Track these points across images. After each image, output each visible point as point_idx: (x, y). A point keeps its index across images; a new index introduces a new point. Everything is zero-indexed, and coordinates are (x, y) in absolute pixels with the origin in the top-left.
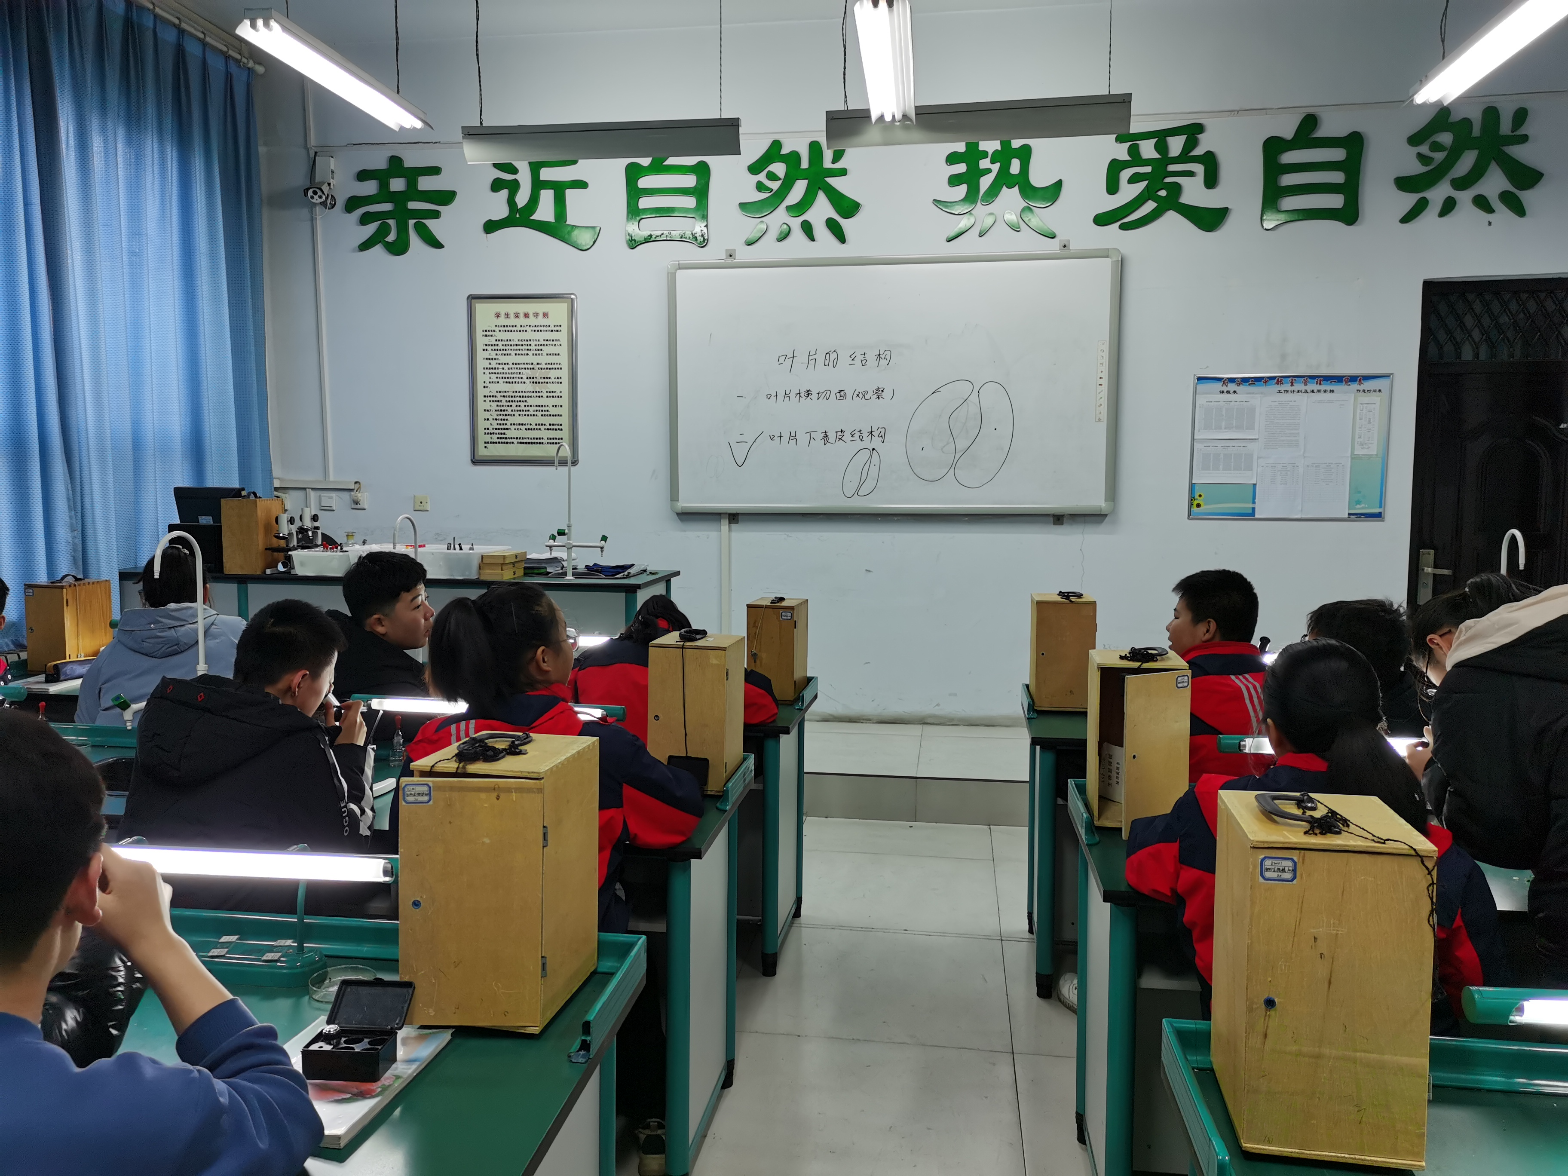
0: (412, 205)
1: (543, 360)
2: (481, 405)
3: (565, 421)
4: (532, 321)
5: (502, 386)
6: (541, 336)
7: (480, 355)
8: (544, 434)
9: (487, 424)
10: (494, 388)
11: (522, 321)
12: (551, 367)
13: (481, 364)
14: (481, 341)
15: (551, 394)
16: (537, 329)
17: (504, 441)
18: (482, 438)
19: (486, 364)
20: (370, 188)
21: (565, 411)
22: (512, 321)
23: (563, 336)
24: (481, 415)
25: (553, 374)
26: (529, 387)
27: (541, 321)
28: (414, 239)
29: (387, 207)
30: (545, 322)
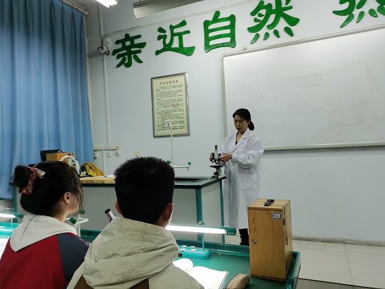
0: (132, 50)
1: (177, 98)
2: (156, 116)
3: (185, 119)
4: (172, 84)
5: (163, 109)
6: (175, 89)
7: (155, 98)
8: (178, 125)
9: (158, 123)
10: (160, 110)
11: (169, 84)
12: (179, 100)
13: (155, 101)
14: (155, 93)
15: (180, 110)
16: (174, 87)
17: (164, 128)
18: (156, 128)
19: (157, 101)
20: (120, 46)
21: (185, 116)
22: (165, 85)
23: (183, 88)
24: (156, 120)
25: (180, 102)
26: (172, 108)
27: (175, 84)
28: (133, 60)
29: (125, 51)
30: (177, 84)
